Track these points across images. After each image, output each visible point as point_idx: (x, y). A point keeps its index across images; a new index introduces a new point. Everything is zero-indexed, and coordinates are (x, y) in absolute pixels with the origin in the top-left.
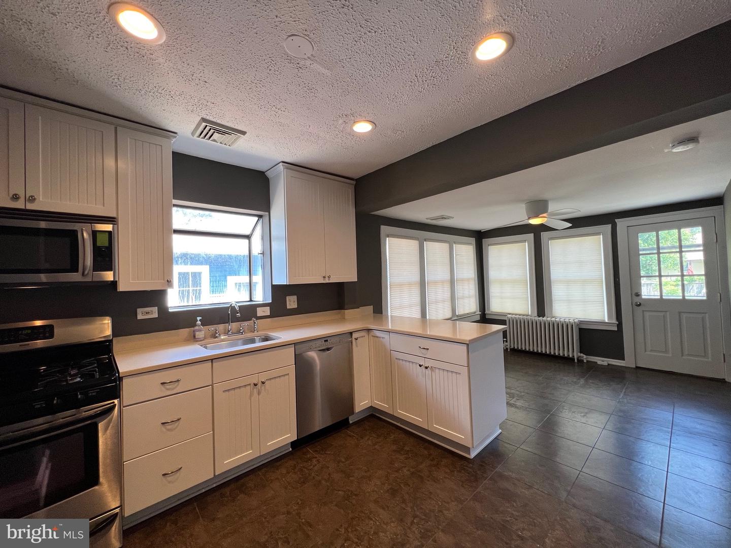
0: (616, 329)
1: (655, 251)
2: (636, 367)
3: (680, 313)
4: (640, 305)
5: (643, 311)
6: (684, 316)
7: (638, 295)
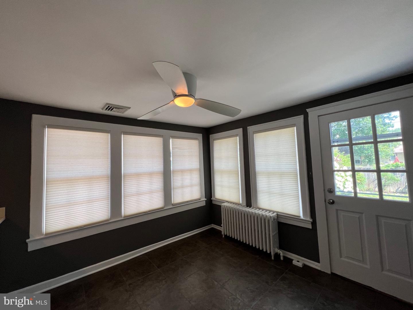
0: (311, 227)
1: (348, 143)
2: (332, 273)
3: (377, 216)
4: (333, 203)
5: (337, 210)
6: (383, 221)
7: (331, 191)
